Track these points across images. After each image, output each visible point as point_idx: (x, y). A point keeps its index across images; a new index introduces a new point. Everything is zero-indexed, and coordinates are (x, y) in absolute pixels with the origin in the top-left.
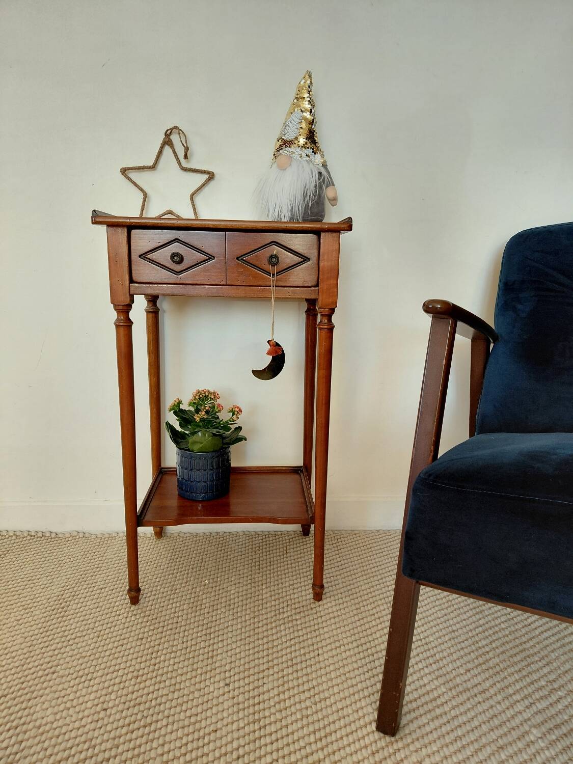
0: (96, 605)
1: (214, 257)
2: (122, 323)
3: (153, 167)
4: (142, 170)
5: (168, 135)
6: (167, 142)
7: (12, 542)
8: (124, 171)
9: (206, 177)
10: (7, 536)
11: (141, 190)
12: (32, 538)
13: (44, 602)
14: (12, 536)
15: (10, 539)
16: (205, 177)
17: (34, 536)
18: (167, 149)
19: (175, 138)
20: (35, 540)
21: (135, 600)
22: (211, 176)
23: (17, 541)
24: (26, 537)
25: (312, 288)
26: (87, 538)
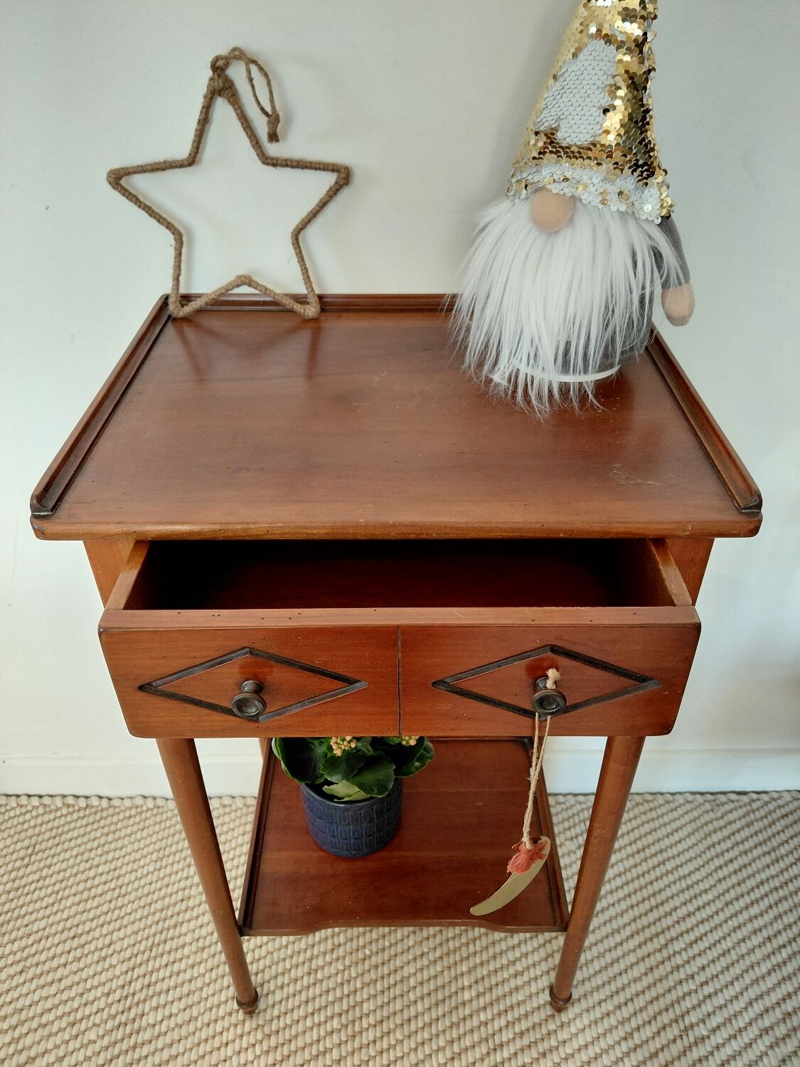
0: (186, 1016)
3: (192, 160)
5: (219, 67)
6: (221, 87)
7: (39, 821)
8: (117, 179)
9: (329, 179)
10: (29, 808)
11: (167, 224)
12: (71, 810)
13: (102, 1005)
14: (38, 807)
15: (34, 813)
17: (74, 806)
18: (222, 108)
20: (75, 816)
21: (248, 1009)
22: (344, 177)
23: (46, 818)
24: (61, 808)
26: (161, 810)
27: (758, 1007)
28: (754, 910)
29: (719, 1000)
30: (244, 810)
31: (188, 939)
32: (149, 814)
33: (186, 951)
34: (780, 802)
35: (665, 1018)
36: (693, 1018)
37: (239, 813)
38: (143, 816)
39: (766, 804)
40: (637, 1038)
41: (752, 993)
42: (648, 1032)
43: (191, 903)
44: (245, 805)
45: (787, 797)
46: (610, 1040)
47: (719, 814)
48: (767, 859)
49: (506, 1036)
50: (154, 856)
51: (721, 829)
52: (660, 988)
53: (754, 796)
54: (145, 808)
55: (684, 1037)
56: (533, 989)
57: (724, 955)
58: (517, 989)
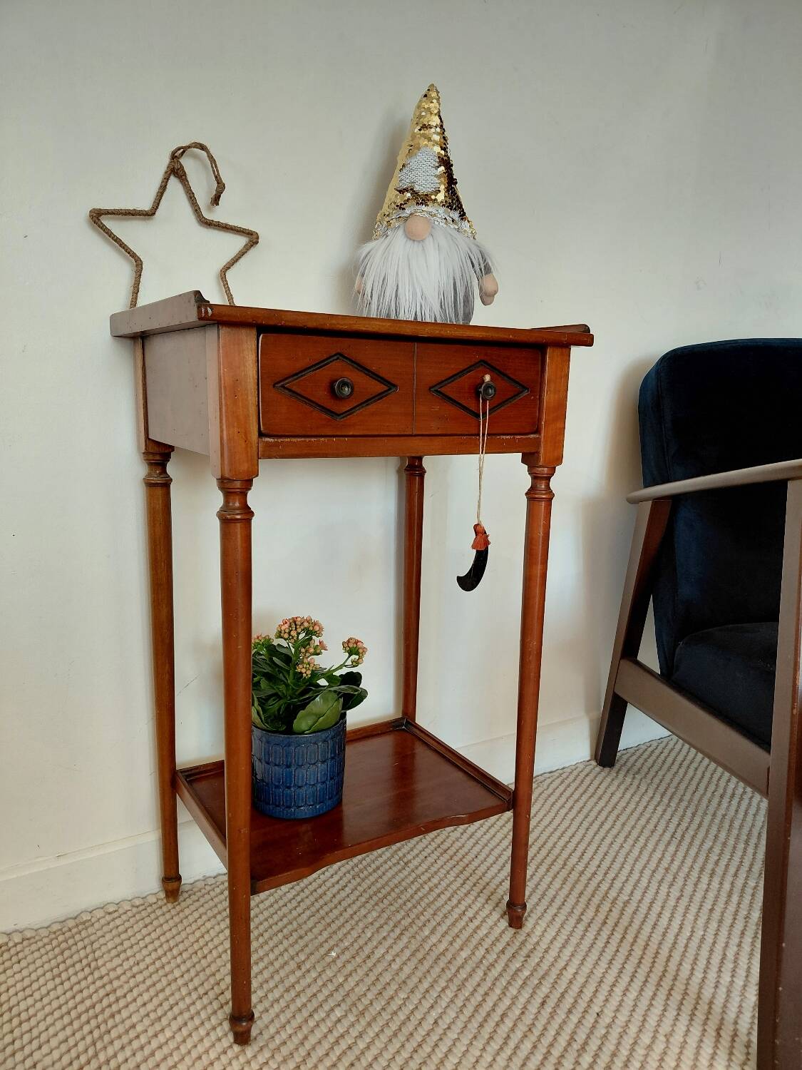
1: (395, 386)
2: (238, 514)
3: (150, 214)
4: (131, 216)
5: (174, 157)
6: (175, 170)
8: (97, 217)
11: (133, 255)
16: (241, 241)
18: (174, 183)
19: (187, 163)
21: (242, 1038)
22: (253, 238)
25: (532, 436)
26: (32, 941)
27: (647, 873)
28: (607, 826)
29: (622, 878)
30: (135, 910)
31: (135, 1019)
32: (19, 948)
33: (139, 1028)
34: (579, 769)
35: (596, 900)
36: (613, 894)
37: (129, 914)
38: (13, 951)
39: (571, 773)
40: (586, 919)
41: (639, 866)
42: (590, 913)
43: (119, 993)
44: (133, 906)
45: (581, 766)
46: (568, 928)
47: (545, 787)
48: (594, 800)
49: (491, 957)
50: (49, 975)
51: (552, 794)
52: (579, 887)
53: (561, 772)
54: (11, 944)
55: (616, 906)
56: (490, 922)
57: (606, 855)
58: (478, 927)
